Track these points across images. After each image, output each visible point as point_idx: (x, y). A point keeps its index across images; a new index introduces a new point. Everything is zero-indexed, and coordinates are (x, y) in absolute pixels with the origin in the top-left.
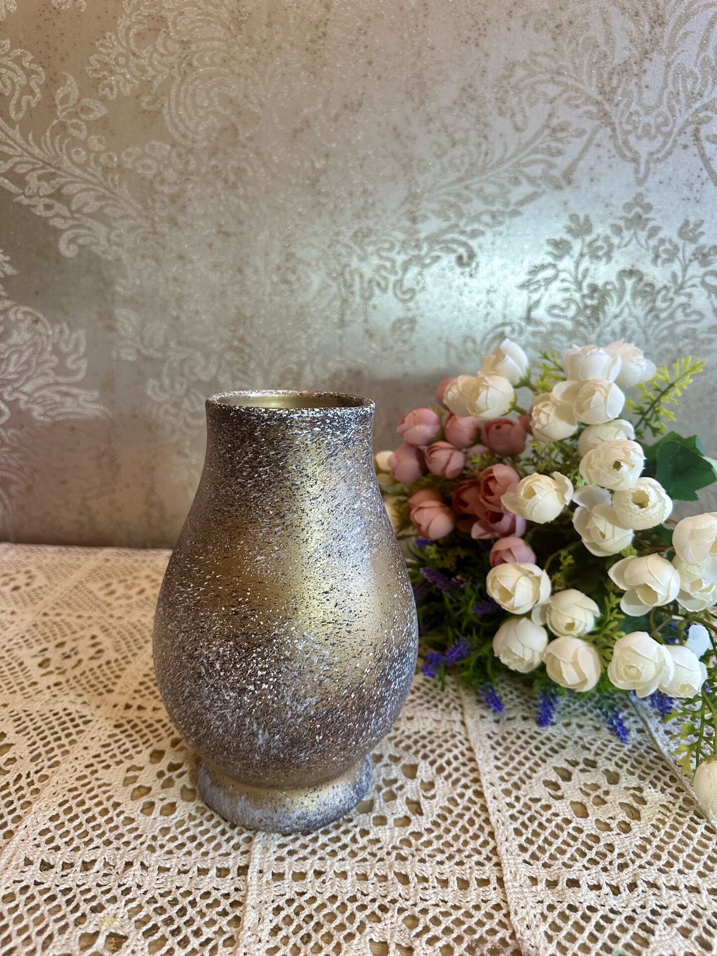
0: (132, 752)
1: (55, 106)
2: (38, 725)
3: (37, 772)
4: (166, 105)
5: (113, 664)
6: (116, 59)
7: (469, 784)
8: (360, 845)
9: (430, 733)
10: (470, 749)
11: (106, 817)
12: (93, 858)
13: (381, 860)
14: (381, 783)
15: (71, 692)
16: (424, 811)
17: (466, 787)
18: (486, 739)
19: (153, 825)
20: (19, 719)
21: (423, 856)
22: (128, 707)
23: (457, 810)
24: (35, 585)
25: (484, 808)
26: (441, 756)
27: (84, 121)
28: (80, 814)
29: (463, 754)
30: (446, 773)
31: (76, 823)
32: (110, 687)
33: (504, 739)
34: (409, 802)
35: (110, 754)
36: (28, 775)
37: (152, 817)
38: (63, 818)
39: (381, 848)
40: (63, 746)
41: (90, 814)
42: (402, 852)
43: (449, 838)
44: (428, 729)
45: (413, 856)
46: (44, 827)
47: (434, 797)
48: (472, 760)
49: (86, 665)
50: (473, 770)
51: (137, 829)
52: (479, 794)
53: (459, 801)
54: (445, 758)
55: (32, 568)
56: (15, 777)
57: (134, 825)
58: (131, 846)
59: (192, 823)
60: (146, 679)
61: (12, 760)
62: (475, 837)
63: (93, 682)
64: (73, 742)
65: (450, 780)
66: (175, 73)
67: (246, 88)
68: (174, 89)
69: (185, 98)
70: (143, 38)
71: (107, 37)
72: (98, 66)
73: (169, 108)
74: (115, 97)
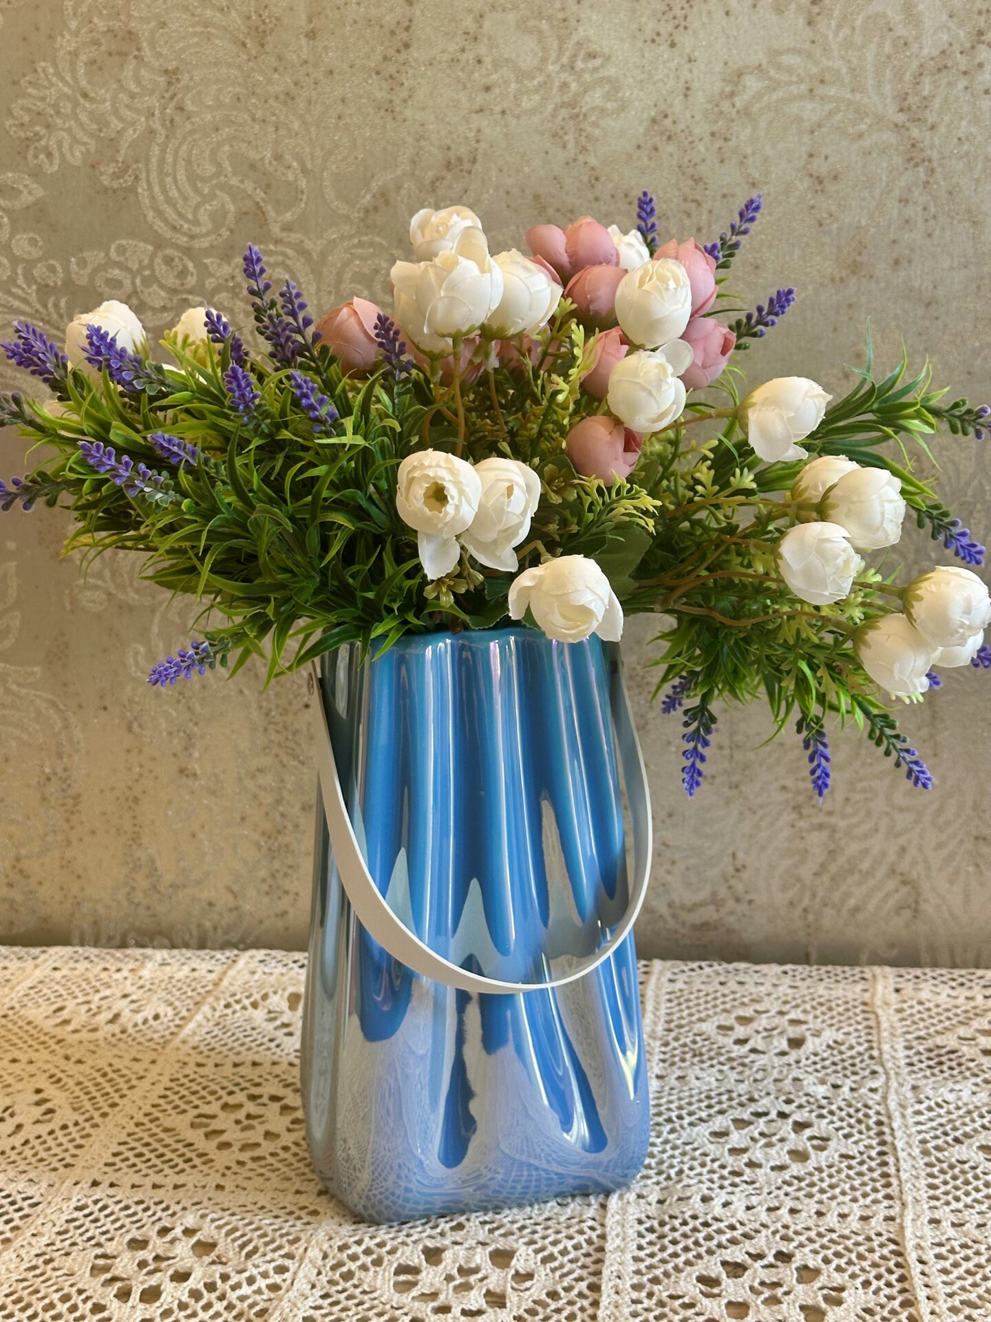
0: (100, 1239)
4: (143, 176)
5: (72, 1129)
6: (56, 107)
7: (585, 1276)
10: (602, 1236)
11: (68, 1305)
14: (455, 1271)
15: (9, 1167)
16: (508, 1305)
17: (579, 1279)
18: (633, 1223)
22: (95, 1184)
23: (554, 1305)
25: (595, 1303)
26: (555, 1243)
27: (4, 209)
28: (35, 1302)
29: (589, 1243)
30: (555, 1264)
32: (69, 1160)
33: (662, 1224)
34: (488, 1293)
35: (68, 1242)
37: (130, 1304)
41: (47, 1302)
47: (528, 1289)
49: (29, 1132)
50: (597, 1261)
52: (594, 1287)
53: (563, 1294)
54: (561, 1246)
59: (183, 1313)
63: (42, 1154)
64: (17, 1228)
65: (558, 1273)
66: (157, 125)
67: (277, 142)
68: (156, 150)
69: (174, 165)
70: (100, 69)
71: (39, 70)
72: (26, 118)
73: (148, 182)
74: (56, 167)
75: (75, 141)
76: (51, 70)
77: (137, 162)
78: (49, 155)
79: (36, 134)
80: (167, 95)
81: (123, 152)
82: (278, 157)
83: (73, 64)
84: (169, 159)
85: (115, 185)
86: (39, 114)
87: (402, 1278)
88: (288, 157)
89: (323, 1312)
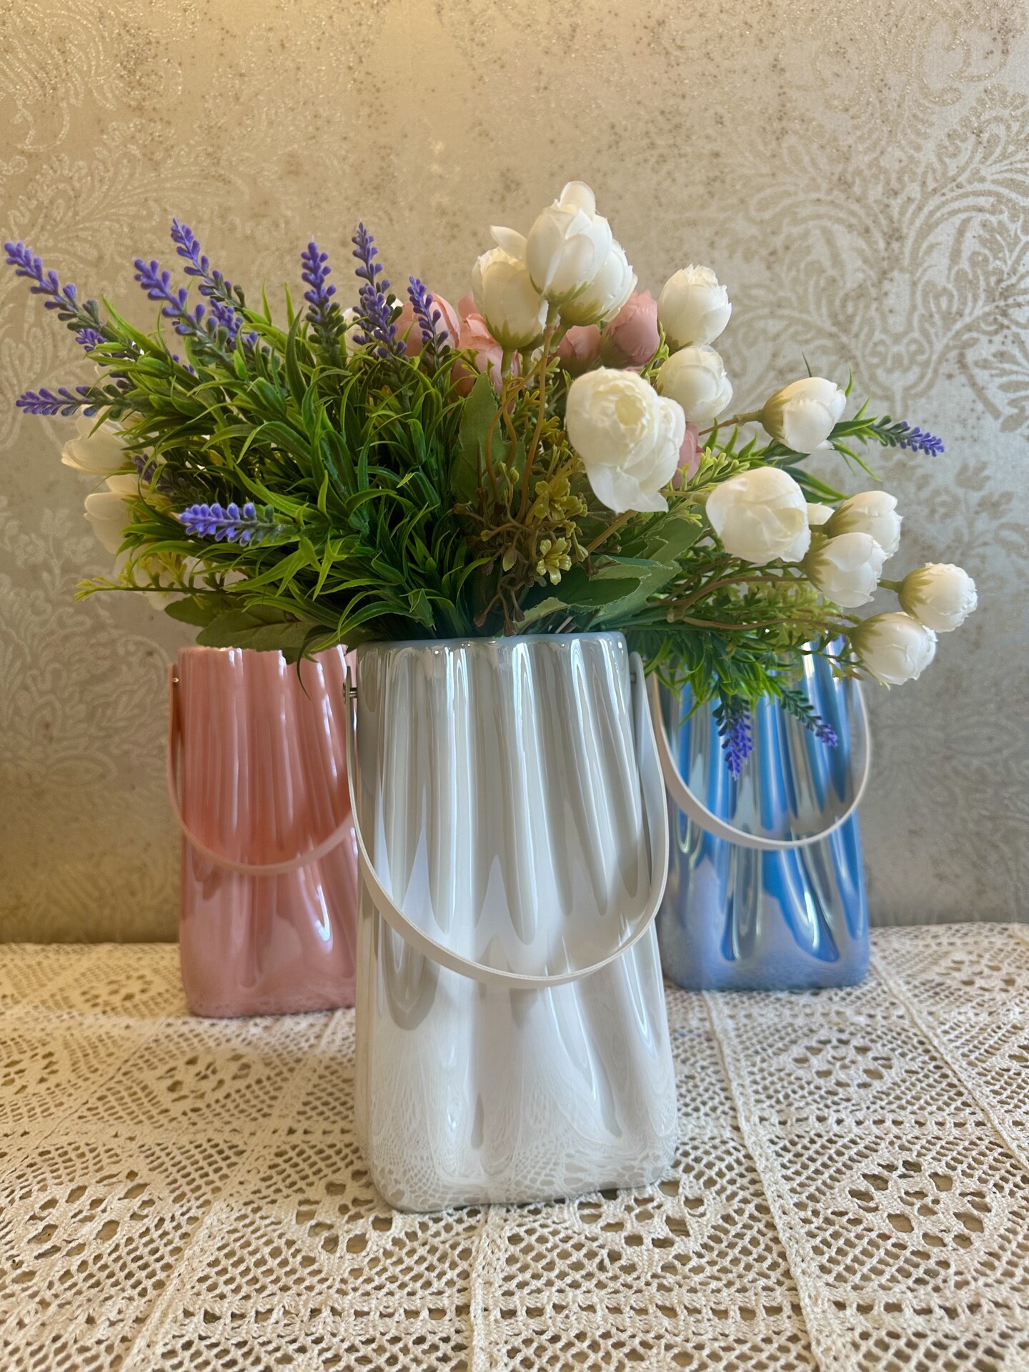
0: (301, 1184)
2: (176, 1160)
3: (183, 1214)
5: (266, 1083)
7: (749, 1197)
8: (610, 1274)
9: (693, 1139)
10: (748, 1157)
11: (279, 1260)
12: (268, 1307)
13: (639, 1291)
14: (632, 1202)
15: (216, 1120)
16: (691, 1232)
17: (745, 1201)
18: (768, 1144)
19: (339, 1267)
20: (153, 1154)
21: (692, 1284)
22: (291, 1131)
23: (733, 1231)
24: (152, 993)
25: (771, 1226)
26: (710, 1165)
28: (247, 1256)
29: (739, 1162)
30: (718, 1187)
31: (242, 1267)
32: (266, 1110)
33: (794, 1143)
34: (669, 1221)
35: (273, 1188)
36: (173, 1218)
37: (338, 1255)
38: (225, 1263)
39: (638, 1278)
40: (212, 1182)
41: (258, 1256)
42: (665, 1282)
43: (726, 1262)
44: (690, 1135)
45: (680, 1286)
46: (201, 1275)
47: (703, 1215)
48: (752, 1170)
49: (229, 1086)
50: (753, 1182)
51: (320, 1272)
52: (763, 1209)
53: (737, 1217)
54: (716, 1169)
55: (147, 973)
56: (156, 1221)
57: (315, 1267)
58: (316, 1291)
59: (389, 1261)
60: (311, 1098)
61: (150, 1203)
62: (761, 1259)
63: (243, 1106)
64: (225, 1177)
65: (724, 1196)
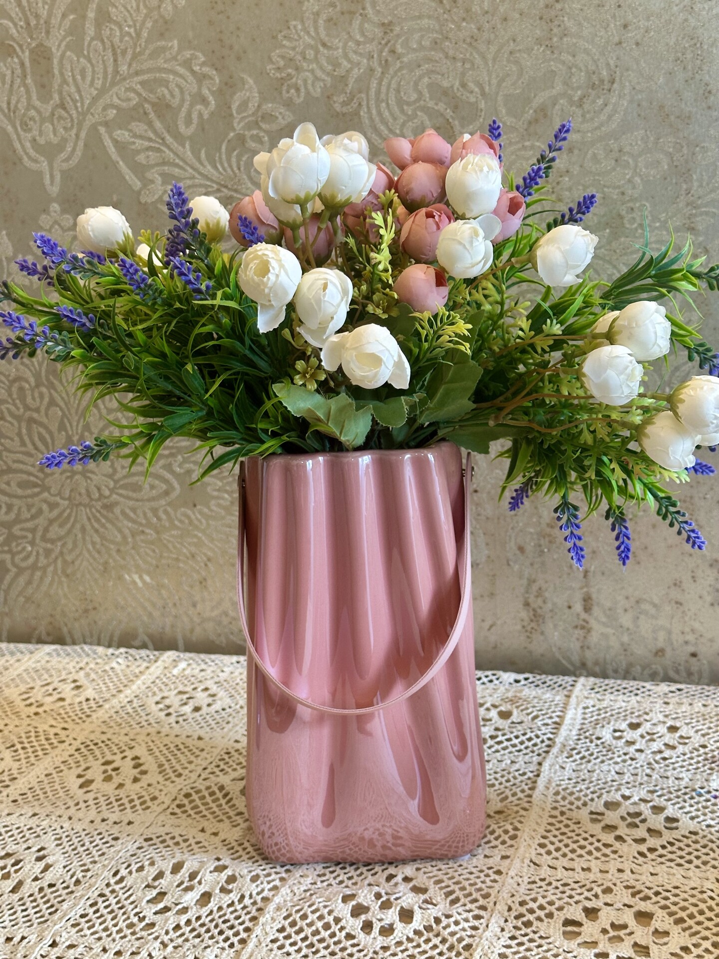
1: (231, 115)
3: (258, 894)
4: (364, 103)
6: (303, 55)
9: (676, 888)
11: (329, 932)
14: (608, 926)
16: (651, 955)
17: (705, 938)
19: (373, 944)
20: (232, 848)
26: (684, 909)
27: (265, 131)
29: (710, 909)
30: (685, 925)
53: (693, 949)
54: (688, 912)
65: (689, 932)
66: (375, 64)
67: (463, 74)
68: (374, 84)
69: (387, 94)
70: (335, 24)
71: (291, 27)
72: (282, 63)
73: (368, 107)
74: (302, 99)
75: (317, 78)
76: (300, 27)
77: (360, 92)
78: (298, 90)
79: (289, 75)
80: (383, 42)
81: (350, 86)
82: (464, 85)
83: (315, 22)
84: (384, 89)
85: (344, 110)
86: (291, 60)
87: (569, 928)
88: (471, 85)
89: (513, 950)
